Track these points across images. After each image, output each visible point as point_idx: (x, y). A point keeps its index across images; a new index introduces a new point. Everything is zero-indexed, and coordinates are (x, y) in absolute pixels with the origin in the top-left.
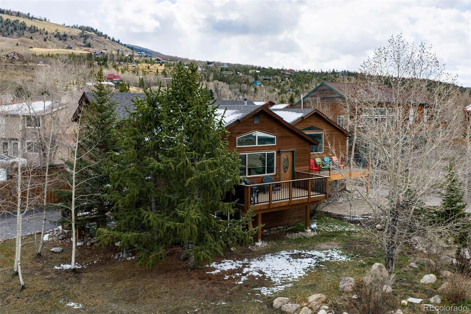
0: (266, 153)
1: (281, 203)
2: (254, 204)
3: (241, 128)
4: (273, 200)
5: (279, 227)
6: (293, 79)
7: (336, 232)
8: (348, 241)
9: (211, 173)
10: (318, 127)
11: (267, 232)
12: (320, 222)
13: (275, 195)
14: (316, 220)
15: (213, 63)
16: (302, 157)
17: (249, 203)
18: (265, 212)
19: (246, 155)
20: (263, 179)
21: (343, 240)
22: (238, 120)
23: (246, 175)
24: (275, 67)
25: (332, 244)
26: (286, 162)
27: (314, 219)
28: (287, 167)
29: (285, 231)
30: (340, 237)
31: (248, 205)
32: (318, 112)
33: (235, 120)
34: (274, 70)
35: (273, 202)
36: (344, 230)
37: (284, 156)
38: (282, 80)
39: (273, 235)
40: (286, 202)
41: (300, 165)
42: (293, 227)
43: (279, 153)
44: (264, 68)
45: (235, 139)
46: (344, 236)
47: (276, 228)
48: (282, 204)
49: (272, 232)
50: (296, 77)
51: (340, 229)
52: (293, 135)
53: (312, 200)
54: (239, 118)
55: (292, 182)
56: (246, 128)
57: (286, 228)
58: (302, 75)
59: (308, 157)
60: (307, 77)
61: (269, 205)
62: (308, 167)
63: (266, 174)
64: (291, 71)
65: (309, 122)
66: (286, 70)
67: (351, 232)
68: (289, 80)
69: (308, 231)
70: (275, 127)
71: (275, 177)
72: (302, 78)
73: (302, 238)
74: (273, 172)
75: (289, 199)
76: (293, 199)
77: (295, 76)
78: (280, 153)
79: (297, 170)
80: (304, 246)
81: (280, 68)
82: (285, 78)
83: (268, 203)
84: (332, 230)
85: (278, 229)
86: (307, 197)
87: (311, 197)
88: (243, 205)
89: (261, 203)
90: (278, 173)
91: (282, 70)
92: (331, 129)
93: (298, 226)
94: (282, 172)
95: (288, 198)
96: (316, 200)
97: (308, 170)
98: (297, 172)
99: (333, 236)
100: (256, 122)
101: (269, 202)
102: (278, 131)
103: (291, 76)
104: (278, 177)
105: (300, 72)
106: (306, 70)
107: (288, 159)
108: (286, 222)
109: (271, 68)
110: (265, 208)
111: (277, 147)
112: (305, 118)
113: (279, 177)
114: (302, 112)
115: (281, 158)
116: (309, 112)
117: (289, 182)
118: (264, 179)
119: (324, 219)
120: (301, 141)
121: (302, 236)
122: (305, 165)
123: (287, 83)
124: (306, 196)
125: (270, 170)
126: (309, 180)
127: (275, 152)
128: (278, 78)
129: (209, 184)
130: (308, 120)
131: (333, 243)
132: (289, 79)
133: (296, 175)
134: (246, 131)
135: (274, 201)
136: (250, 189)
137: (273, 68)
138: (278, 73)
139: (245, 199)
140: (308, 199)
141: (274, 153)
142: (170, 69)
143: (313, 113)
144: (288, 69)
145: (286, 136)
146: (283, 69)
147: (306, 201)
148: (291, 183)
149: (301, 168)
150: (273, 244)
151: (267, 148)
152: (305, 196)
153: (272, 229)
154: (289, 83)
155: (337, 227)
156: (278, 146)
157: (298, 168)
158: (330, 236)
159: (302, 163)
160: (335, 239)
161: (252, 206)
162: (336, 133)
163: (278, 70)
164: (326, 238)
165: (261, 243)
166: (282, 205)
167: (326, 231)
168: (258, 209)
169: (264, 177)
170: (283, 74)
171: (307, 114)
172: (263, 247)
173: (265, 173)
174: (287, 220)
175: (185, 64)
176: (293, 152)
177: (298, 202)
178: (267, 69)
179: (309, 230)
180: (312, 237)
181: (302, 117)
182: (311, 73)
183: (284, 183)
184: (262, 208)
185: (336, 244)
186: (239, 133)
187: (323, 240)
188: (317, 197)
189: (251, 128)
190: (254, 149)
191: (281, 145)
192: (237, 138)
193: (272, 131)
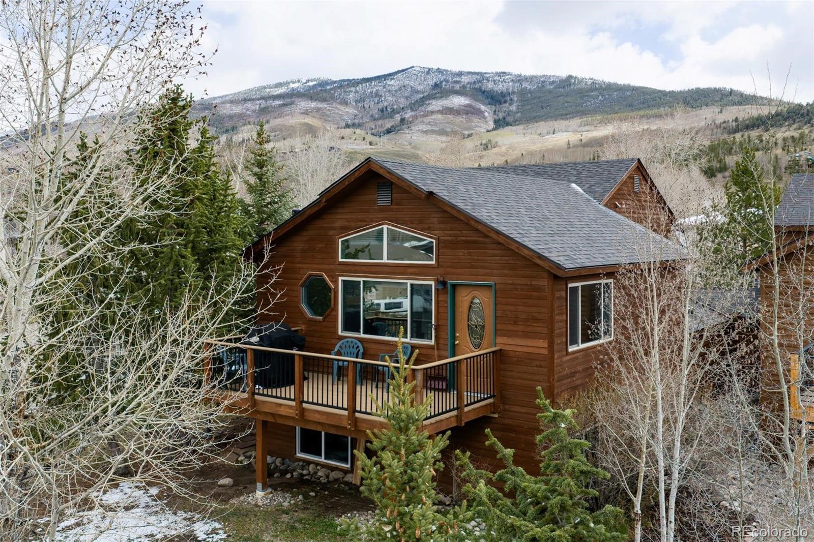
0: (410, 282)
3: (349, 216)
16: (520, 308)
19: (359, 282)
23: (360, 331)
26: (478, 317)
28: (480, 333)
37: (468, 298)
41: (515, 334)
45: (336, 243)
56: (360, 216)
62: (543, 343)
63: (408, 340)
70: (434, 214)
78: (449, 287)
90: (443, 342)
100: (383, 201)
102: (442, 226)
107: (482, 309)
111: (437, 271)
115: (456, 303)
122: (533, 336)
127: (433, 283)
134: (361, 224)
141: (429, 286)
145: (466, 241)
149: (521, 342)
151: (411, 270)
157: (508, 341)
159: (521, 328)
173: (407, 338)
186: (346, 229)
189: (371, 216)
190: (378, 269)
191: (451, 267)
192: (340, 240)
193: (426, 226)
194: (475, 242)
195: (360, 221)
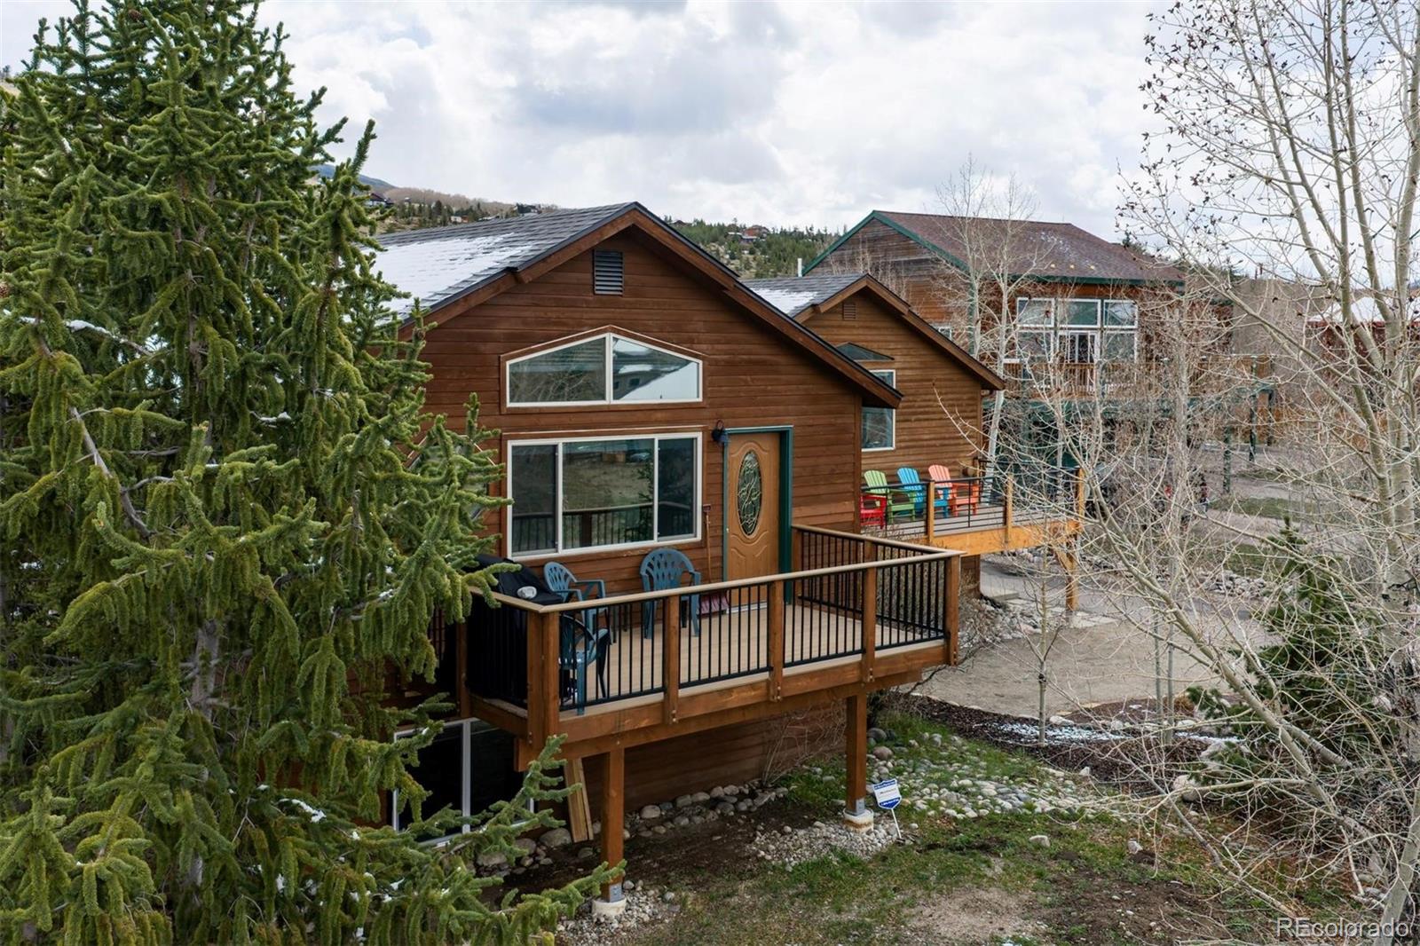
0: (657, 437)
1: (730, 690)
2: (584, 704)
3: (529, 313)
4: (684, 679)
5: (718, 791)
6: (764, 253)
7: (991, 822)
8: (1069, 883)
9: (246, 548)
10: (874, 347)
11: (661, 821)
12: (908, 757)
13: (695, 640)
14: (886, 751)
15: (533, 207)
16: (822, 460)
17: (554, 704)
18: (641, 740)
19: (555, 447)
20: (639, 567)
21: (1040, 875)
22: (508, 270)
23: (555, 546)
24: (711, 221)
25: (989, 905)
26: (753, 483)
27: (879, 741)
28: (755, 508)
29: (748, 812)
30: (1022, 849)
31: (546, 710)
32: (874, 288)
33: (493, 272)
34: (710, 227)
35: (683, 693)
36: (1031, 808)
37: (739, 455)
38: (733, 257)
39: (683, 840)
40: (752, 686)
41: (815, 499)
42: (783, 791)
43: (716, 438)
44: (679, 222)
45: (500, 369)
46: (1039, 846)
47: (702, 797)
48: (735, 695)
49: (685, 821)
50: (774, 247)
51: (1008, 805)
52: (781, 359)
53: (881, 671)
54: (516, 262)
55: (785, 581)
56: (553, 313)
57: (753, 795)
58: (791, 242)
59: (850, 459)
60: (804, 248)
61: (663, 706)
62: (849, 506)
63: (655, 542)
64: (758, 230)
65: (840, 327)
66: (743, 229)
67: (1062, 817)
68: (751, 257)
69: (858, 819)
70: (699, 315)
71: (698, 554)
72: (789, 250)
73: (835, 860)
74: (688, 528)
75: (769, 668)
76: (787, 672)
77: (769, 245)
78: (725, 439)
79: (800, 518)
80: (845, 917)
81: (727, 223)
82: (741, 250)
83: (659, 697)
84: (976, 807)
85: (714, 803)
86: (858, 657)
87: (878, 654)
88: (521, 712)
89: (620, 697)
90: (716, 534)
91: (733, 227)
92: (927, 356)
93: (809, 782)
94: (732, 528)
95: (763, 664)
96: (901, 668)
97: (850, 518)
98: (801, 531)
99: (984, 848)
100: (607, 285)
101: (663, 689)
102: (714, 336)
103: (757, 245)
104: (712, 552)
105: (784, 233)
106: (802, 229)
107: (758, 473)
108: (751, 764)
109: (700, 224)
110: (643, 724)
111: (706, 413)
112: (823, 309)
113: (717, 551)
114: (810, 289)
115: (727, 465)
116: (840, 287)
117: (770, 584)
118: (645, 567)
119: (921, 742)
120: (820, 388)
121: (833, 849)
122: (837, 498)
123: (748, 266)
124: (854, 652)
125: (676, 520)
126: (865, 570)
127: (699, 436)
128: (722, 249)
129: (258, 614)
130: (836, 319)
131: (994, 895)
132: (752, 252)
133: (796, 542)
134: (554, 329)
135: (690, 684)
136: (554, 628)
137: (707, 223)
138: (722, 238)
139: (532, 681)
140: (860, 664)
141: (692, 441)
142: (409, 223)
143: (855, 290)
144: (749, 225)
145: (750, 362)
146: (734, 225)
147: (852, 677)
148: (779, 589)
149: (823, 509)
150: (683, 902)
151: (659, 415)
152: (845, 654)
153: (684, 801)
154: (754, 264)
155: (989, 788)
156: (712, 405)
157: (807, 511)
158: (970, 846)
159: (823, 490)
160: (998, 866)
161: (568, 717)
162: (942, 373)
163: (721, 228)
164: (951, 858)
165: (623, 903)
166: (733, 701)
167: (943, 815)
168: (605, 731)
169: (644, 554)
170: (737, 239)
171: (831, 292)
172: (632, 924)
173: (652, 538)
174: (759, 750)
175: (454, 209)
176: (783, 435)
177: (814, 685)
178: (689, 225)
179: (865, 817)
180: (883, 858)
181: (814, 306)
182: (814, 238)
183: (740, 587)
184: (628, 725)
185: (1012, 903)
186: (521, 341)
187: (941, 878)
188: (905, 655)
189: (577, 315)
190: (595, 418)
191: (729, 405)
192: (508, 363)
193: (685, 335)
194: (763, 363)
195: (556, 324)
